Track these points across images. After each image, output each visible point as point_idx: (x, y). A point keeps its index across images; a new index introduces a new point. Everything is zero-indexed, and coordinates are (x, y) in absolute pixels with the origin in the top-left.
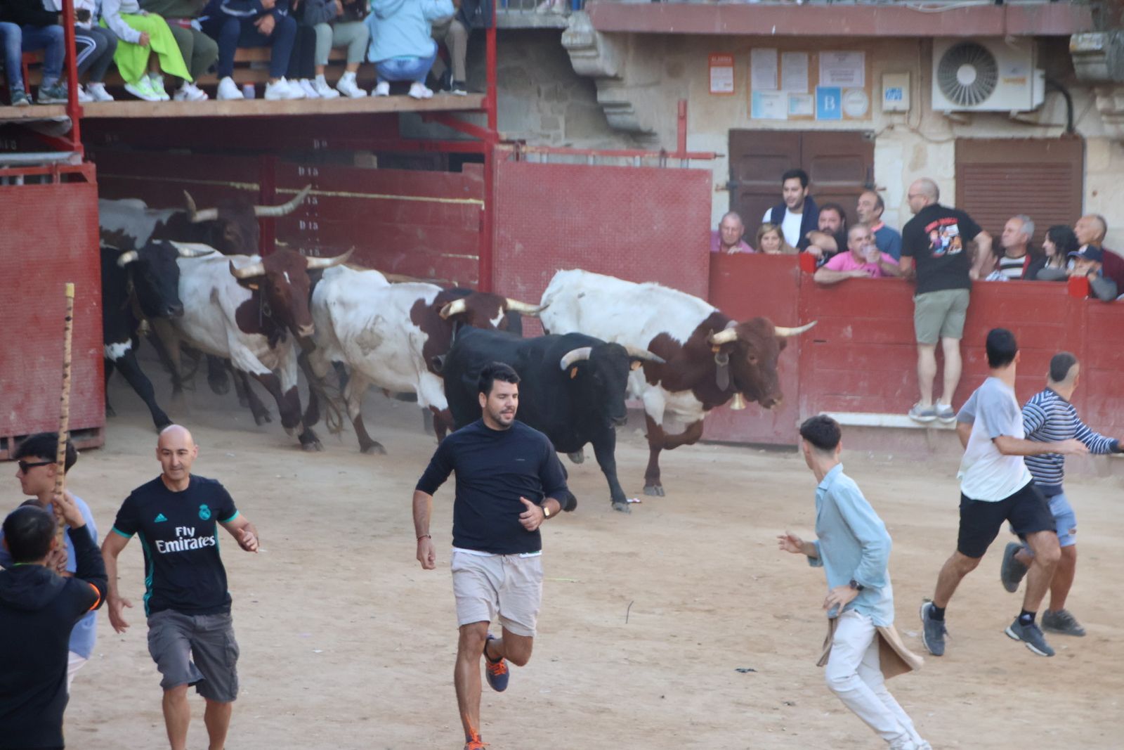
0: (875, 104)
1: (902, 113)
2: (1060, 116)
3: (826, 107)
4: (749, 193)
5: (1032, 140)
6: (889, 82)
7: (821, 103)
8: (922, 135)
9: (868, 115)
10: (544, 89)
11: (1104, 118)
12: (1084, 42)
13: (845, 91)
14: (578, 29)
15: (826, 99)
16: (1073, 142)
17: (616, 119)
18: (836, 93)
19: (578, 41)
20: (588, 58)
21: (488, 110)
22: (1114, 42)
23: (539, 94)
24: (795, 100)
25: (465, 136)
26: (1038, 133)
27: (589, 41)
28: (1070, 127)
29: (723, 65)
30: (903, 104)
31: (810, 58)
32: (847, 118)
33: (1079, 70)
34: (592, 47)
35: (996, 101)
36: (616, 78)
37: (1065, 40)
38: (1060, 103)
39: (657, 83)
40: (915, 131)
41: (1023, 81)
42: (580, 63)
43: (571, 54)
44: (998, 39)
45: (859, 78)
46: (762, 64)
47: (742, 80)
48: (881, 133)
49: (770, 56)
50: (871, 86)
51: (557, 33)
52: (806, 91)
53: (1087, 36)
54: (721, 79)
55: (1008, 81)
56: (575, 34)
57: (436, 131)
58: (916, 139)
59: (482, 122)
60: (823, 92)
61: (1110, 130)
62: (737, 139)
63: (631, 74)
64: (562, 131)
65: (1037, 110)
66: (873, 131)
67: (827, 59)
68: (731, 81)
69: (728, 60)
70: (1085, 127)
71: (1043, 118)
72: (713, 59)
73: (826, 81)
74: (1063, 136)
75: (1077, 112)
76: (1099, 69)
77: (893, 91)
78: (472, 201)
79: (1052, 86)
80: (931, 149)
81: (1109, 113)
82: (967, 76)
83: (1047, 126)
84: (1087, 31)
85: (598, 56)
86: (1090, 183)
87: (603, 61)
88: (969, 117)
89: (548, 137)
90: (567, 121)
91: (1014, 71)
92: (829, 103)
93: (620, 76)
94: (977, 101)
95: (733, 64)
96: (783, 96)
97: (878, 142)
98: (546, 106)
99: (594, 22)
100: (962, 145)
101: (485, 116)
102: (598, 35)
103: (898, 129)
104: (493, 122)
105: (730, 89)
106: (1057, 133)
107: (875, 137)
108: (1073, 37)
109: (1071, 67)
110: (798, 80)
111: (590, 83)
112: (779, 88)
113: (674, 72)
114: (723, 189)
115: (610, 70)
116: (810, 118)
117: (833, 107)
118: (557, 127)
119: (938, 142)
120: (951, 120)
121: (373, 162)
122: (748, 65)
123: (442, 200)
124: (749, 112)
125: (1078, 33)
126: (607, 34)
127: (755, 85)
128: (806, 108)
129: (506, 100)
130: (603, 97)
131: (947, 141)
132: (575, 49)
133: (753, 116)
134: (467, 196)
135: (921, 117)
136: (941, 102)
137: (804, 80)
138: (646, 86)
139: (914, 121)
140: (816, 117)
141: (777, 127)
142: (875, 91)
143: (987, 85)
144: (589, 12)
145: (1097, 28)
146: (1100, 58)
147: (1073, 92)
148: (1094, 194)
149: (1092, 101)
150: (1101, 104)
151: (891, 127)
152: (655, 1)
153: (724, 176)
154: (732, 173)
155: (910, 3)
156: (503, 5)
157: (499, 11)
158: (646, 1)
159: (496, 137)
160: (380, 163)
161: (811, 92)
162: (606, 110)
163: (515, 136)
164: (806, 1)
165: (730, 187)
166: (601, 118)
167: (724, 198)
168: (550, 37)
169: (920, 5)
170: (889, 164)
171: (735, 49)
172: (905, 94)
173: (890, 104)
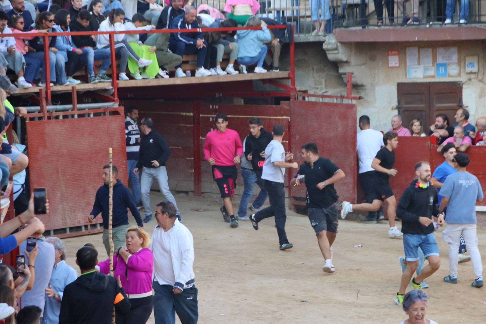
0: (462, 70)
1: (475, 73)
3: (441, 72)
4: (406, 110)
6: (469, 60)
7: (438, 70)
8: (484, 83)
9: (459, 75)
10: (315, 68)
13: (449, 64)
14: (330, 42)
15: (440, 68)
17: (347, 80)
18: (445, 65)
19: (330, 47)
20: (335, 54)
21: (291, 78)
23: (313, 70)
24: (426, 69)
25: (282, 89)
27: (335, 47)
29: (394, 55)
30: (475, 69)
31: (433, 51)
32: (450, 76)
34: (336, 49)
36: (347, 62)
39: (365, 64)
40: (481, 81)
42: (331, 56)
43: (327, 52)
45: (455, 58)
46: (412, 54)
47: (403, 61)
48: (465, 82)
49: (415, 50)
50: (461, 62)
51: (320, 44)
52: (431, 65)
54: (393, 61)
56: (329, 44)
57: (269, 88)
58: (481, 85)
59: (289, 83)
60: (439, 65)
62: (401, 87)
63: (354, 60)
64: (323, 86)
66: (461, 82)
67: (440, 51)
68: (398, 62)
69: (396, 52)
72: (390, 53)
73: (440, 60)
77: (470, 64)
78: (284, 117)
85: (339, 53)
87: (341, 55)
89: (318, 88)
90: (326, 81)
92: (442, 70)
93: (349, 61)
95: (398, 54)
96: (421, 67)
97: (464, 86)
98: (316, 75)
99: (337, 38)
101: (290, 81)
102: (339, 44)
103: (473, 80)
104: (293, 83)
105: (398, 65)
107: (462, 84)
110: (427, 60)
111: (336, 65)
112: (419, 64)
113: (373, 58)
114: (395, 109)
115: (344, 59)
116: (433, 77)
117: (443, 72)
118: (321, 84)
121: (242, 102)
122: (405, 54)
123: (272, 117)
124: (406, 75)
126: (342, 43)
127: (408, 63)
128: (432, 72)
129: (298, 73)
130: (341, 71)
132: (329, 50)
133: (408, 77)
134: (282, 115)
135: (484, 75)
137: (430, 60)
138: (361, 65)
139: (480, 77)
140: (436, 76)
141: (418, 81)
142: (462, 64)
144: (334, 34)
151: (470, 80)
152: (364, 27)
153: (395, 103)
154: (399, 101)
155: (478, 25)
156: (297, 33)
157: (296, 35)
158: (360, 28)
159: (295, 89)
160: (245, 102)
161: (433, 65)
162: (343, 76)
163: (303, 89)
164: (431, 26)
165: (398, 108)
166: (340, 80)
167: (396, 112)
168: (318, 45)
169: (483, 26)
170: (469, 96)
171: (400, 48)
172: (476, 65)
173: (469, 69)
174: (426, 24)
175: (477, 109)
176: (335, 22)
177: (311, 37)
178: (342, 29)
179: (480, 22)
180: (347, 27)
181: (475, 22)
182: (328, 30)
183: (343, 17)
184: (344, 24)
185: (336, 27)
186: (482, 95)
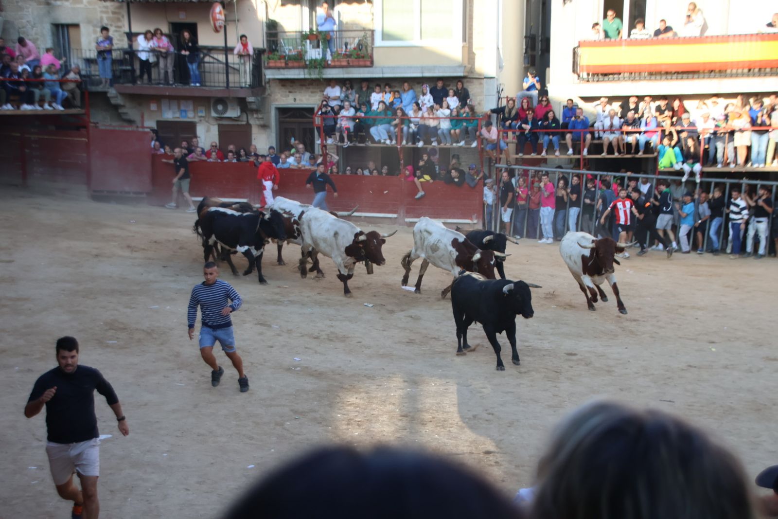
0: (196, 114)
1: (203, 117)
2: (245, 118)
5: (238, 125)
6: (200, 108)
7: (181, 114)
8: (209, 123)
9: (194, 117)
10: (103, 109)
11: (256, 120)
12: (250, 99)
13: (188, 110)
14: (112, 92)
16: (248, 126)
17: (124, 117)
18: (185, 111)
19: (112, 95)
20: (115, 100)
21: (87, 114)
22: (258, 100)
23: (101, 110)
24: (174, 113)
25: (80, 121)
26: (239, 123)
27: (115, 95)
28: (248, 122)
29: (154, 103)
30: (203, 114)
31: (178, 102)
32: (189, 118)
33: (249, 107)
34: (116, 97)
35: (228, 114)
37: (244, 99)
38: (245, 115)
39: (135, 108)
40: (207, 122)
41: (234, 109)
42: (113, 101)
43: (110, 99)
44: (227, 98)
45: (191, 107)
46: (165, 104)
47: (159, 107)
48: (198, 122)
49: (167, 101)
51: (105, 93)
52: (177, 110)
54: (153, 107)
55: (231, 109)
58: (207, 124)
59: (85, 117)
60: (182, 111)
61: (258, 122)
62: (159, 123)
63: (128, 105)
64: (109, 120)
65: (239, 117)
67: (182, 102)
68: (156, 107)
70: (251, 122)
71: (241, 119)
72: (151, 101)
73: (182, 108)
74: (246, 124)
75: (249, 117)
76: (254, 107)
77: (201, 111)
78: (83, 139)
79: (242, 111)
80: (212, 127)
81: (257, 118)
82: (220, 107)
83: (242, 121)
86: (254, 136)
87: (119, 101)
88: (221, 118)
89: (105, 122)
90: (110, 117)
91: (232, 106)
92: (183, 114)
94: (223, 114)
95: (157, 103)
96: (171, 111)
97: (197, 125)
98: (104, 113)
99: (117, 90)
100: (220, 126)
102: (118, 95)
104: (88, 118)
105: (156, 109)
106: (244, 123)
107: (196, 123)
108: (247, 98)
109: (247, 106)
111: (116, 107)
112: (170, 109)
113: (140, 104)
115: (122, 104)
116: (179, 118)
117: (185, 115)
119: (214, 125)
120: (217, 119)
121: (54, 128)
122: (161, 103)
123: (75, 139)
125: (249, 97)
126: (121, 94)
127: (163, 108)
128: (177, 115)
129: (92, 111)
130: (120, 111)
131: (216, 125)
132: (112, 97)
133: (163, 117)
135: (209, 118)
136: (214, 114)
137: (176, 107)
138: (132, 108)
139: (207, 119)
141: (169, 120)
142: (196, 111)
143: (225, 110)
144: (115, 88)
145: (253, 95)
146: (254, 104)
148: (255, 139)
149: (253, 115)
150: (255, 116)
151: (201, 121)
152: (134, 85)
156: (90, 85)
157: (90, 87)
158: (130, 85)
159: (90, 121)
160: (56, 128)
162: (121, 115)
163: (95, 121)
166: (120, 117)
168: (104, 94)
169: (207, 88)
170: (200, 130)
171: (158, 99)
172: (204, 112)
173: (200, 114)
175: (205, 139)
177: (100, 88)
178: (120, 85)
179: (205, 86)
180: (123, 83)
182: (111, 85)
183: (120, 77)
184: (121, 81)
185: (116, 83)
186: (208, 130)
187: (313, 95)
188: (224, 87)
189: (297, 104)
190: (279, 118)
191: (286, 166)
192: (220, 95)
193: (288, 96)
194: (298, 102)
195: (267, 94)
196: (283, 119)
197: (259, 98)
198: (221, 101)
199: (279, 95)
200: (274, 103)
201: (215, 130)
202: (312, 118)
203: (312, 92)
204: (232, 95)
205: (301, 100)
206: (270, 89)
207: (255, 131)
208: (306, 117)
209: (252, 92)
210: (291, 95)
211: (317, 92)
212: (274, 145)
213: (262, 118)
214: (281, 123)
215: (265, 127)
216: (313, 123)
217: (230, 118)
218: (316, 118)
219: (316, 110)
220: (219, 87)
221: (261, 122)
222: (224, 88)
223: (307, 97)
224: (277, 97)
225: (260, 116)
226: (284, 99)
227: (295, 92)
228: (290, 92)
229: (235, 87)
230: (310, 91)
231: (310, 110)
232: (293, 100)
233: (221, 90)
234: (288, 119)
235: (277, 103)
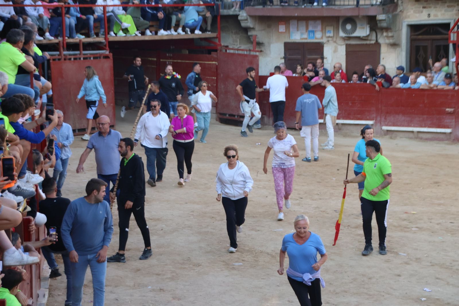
0: (324, 34)
1: (331, 37)
2: (374, 37)
3: (311, 36)
4: (290, 60)
5: (366, 44)
6: (328, 29)
7: (309, 35)
8: (337, 43)
9: (322, 38)
10: (233, 31)
11: (386, 38)
13: (316, 31)
14: (243, 15)
15: (311, 34)
16: (378, 45)
17: (253, 39)
18: (313, 32)
19: (243, 18)
20: (246, 23)
21: (218, 37)
22: (388, 17)
23: (232, 32)
24: (302, 34)
25: (212, 45)
26: (368, 42)
27: (246, 18)
28: (377, 41)
29: (282, 24)
30: (331, 35)
31: (306, 22)
32: (316, 39)
33: (379, 25)
34: (247, 20)
35: (356, 34)
36: (253, 29)
37: (375, 17)
38: (374, 34)
39: (264, 30)
40: (335, 42)
41: (364, 28)
42: (243, 24)
43: (241, 22)
44: (357, 17)
45: (319, 27)
46: (293, 24)
47: (288, 28)
48: (325, 43)
49: (295, 22)
51: (237, 16)
52: (305, 31)
53: (381, 16)
54: (282, 28)
55: (360, 28)
56: (242, 16)
57: (204, 43)
58: (335, 44)
59: (217, 41)
60: (310, 32)
61: (387, 41)
62: (286, 45)
63: (257, 27)
64: (239, 44)
65: (368, 36)
66: (323, 42)
67: (311, 23)
68: (285, 28)
69: (284, 23)
70: (381, 41)
71: (369, 38)
72: (280, 23)
73: (310, 28)
74: (375, 43)
75: (379, 36)
76: (384, 25)
77: (329, 31)
78: (214, 62)
79: (372, 29)
80: (339, 47)
81: (387, 37)
82: (349, 27)
83: (371, 40)
84: (381, 14)
85: (248, 22)
86: (382, 56)
87: (249, 24)
88: (349, 38)
89: (235, 45)
90: (240, 40)
91: (362, 25)
93: (254, 28)
94: (352, 34)
95: (285, 24)
96: (299, 33)
97: (325, 45)
98: (234, 36)
99: (247, 13)
100: (347, 46)
101: (218, 39)
102: (248, 17)
103: (330, 42)
104: (220, 41)
105: (284, 31)
106: (373, 42)
107: (324, 44)
108: (377, 16)
109: (377, 24)
111: (246, 30)
112: (298, 30)
113: (269, 26)
114: (282, 58)
115: (252, 26)
116: (306, 39)
117: (312, 36)
118: (237, 42)
119: (341, 45)
120: (344, 39)
121: (187, 52)
122: (289, 24)
123: (206, 62)
124: (290, 37)
125: (379, 14)
126: (251, 16)
127: (291, 30)
128: (305, 36)
129: (223, 35)
130: (249, 34)
131: (343, 45)
132: (242, 20)
133: (291, 38)
134: (213, 61)
135: (336, 38)
136: (342, 34)
137: (304, 28)
138: (261, 30)
139: (334, 39)
140: (308, 38)
141: (297, 41)
142: (324, 31)
143: (354, 29)
144: (246, 10)
145: (384, 13)
146: (384, 21)
147: (378, 31)
148: (383, 59)
149: (383, 33)
150: (385, 34)
151: (328, 41)
152: (264, 6)
153: (283, 55)
154: (285, 54)
155: (333, 7)
156: (222, 8)
157: (221, 11)
158: (261, 7)
159: (220, 45)
160: (189, 52)
161: (306, 31)
162: (250, 37)
163: (226, 45)
164: (305, 7)
165: (285, 58)
166: (249, 39)
167: (283, 61)
168: (235, 17)
169: (336, 7)
170: (328, 51)
171: (286, 20)
172: (332, 32)
173: (328, 35)
174: (302, 5)
175: (332, 60)
176: (246, 3)
177: (231, 12)
178: (251, 7)
179: (335, 5)
180: (253, 6)
181: (332, 5)
182: (242, 8)
183: (251, 0)
184: (252, 4)
185: (246, 6)
186: (335, 51)
187: (450, 9)
188: (354, 5)
189: (432, 20)
190: (411, 36)
191: (415, 86)
192: (349, 14)
193: (422, 12)
194: (432, 17)
195: (399, 10)
196: (415, 37)
197: (390, 16)
198: (351, 20)
199: (412, 12)
200: (406, 20)
201: (342, 51)
202: (448, 34)
203: (448, 6)
204: (363, 13)
205: (436, 16)
206: (402, 5)
207: (384, 50)
208: (440, 33)
209: (383, 9)
210: (424, 10)
211: (455, 7)
212: (404, 65)
213: (392, 37)
214: (412, 41)
215: (395, 45)
216: (448, 39)
217: (358, 38)
218: (452, 35)
219: (452, 26)
220: (349, 5)
221: (391, 41)
222: (353, 7)
223: (443, 12)
224: (409, 14)
225: (390, 34)
226: (417, 15)
227: (430, 7)
228: (424, 7)
229: (365, 5)
230: (446, 5)
231: (446, 26)
232: (427, 16)
233: (350, 9)
234: (420, 37)
235: (409, 20)
